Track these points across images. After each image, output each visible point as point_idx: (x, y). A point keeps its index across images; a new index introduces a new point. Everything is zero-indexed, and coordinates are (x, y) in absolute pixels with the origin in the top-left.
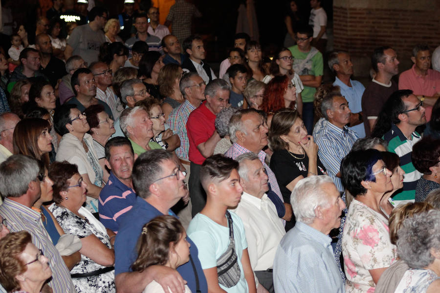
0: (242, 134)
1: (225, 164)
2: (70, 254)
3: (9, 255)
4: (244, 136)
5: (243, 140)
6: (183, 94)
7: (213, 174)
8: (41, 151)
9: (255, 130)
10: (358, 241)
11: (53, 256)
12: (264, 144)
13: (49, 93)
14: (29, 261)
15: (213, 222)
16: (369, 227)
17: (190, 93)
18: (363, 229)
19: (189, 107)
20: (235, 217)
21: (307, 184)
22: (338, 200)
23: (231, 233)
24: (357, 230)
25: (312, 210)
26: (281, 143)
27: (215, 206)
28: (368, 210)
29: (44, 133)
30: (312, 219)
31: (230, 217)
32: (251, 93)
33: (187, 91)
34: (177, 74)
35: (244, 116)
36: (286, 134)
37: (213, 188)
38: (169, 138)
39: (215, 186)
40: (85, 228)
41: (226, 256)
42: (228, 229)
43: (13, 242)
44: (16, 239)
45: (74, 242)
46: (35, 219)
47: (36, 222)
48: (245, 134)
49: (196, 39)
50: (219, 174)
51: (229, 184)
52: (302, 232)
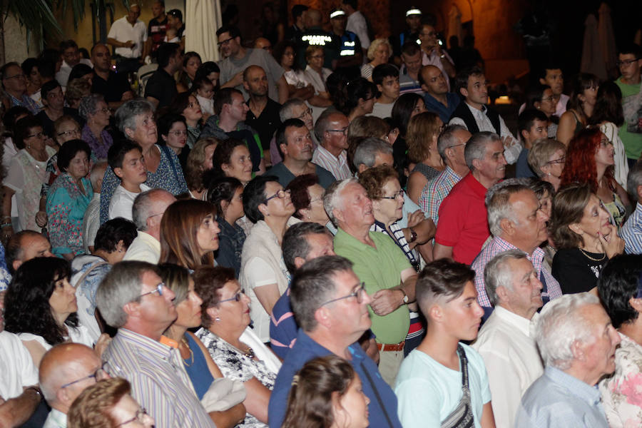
0: (510, 224)
1: (454, 274)
2: (226, 409)
3: (96, 408)
4: (512, 225)
5: (512, 233)
6: (443, 157)
7: (437, 291)
8: (202, 250)
9: (531, 218)
10: (620, 397)
11: (187, 413)
12: (543, 239)
13: (243, 158)
14: (124, 420)
15: (437, 363)
16: (637, 376)
17: (453, 156)
18: (627, 379)
19: (452, 178)
20: (471, 353)
21: (557, 308)
22: (608, 329)
23: (465, 379)
24: (618, 381)
25: (567, 347)
26: (572, 236)
27: (440, 339)
28: (637, 350)
29: (207, 222)
30: (568, 363)
31: (463, 355)
32: (542, 159)
33: (448, 153)
34: (435, 127)
35: (513, 195)
36: (578, 222)
37: (437, 312)
38: (419, 224)
39: (440, 308)
40: (241, 368)
41: (456, 415)
42: (459, 374)
43: (102, 391)
44: (107, 387)
45: (233, 391)
46: (163, 357)
47: (165, 361)
48: (514, 223)
49: (474, 74)
50: (446, 290)
51: (462, 305)
52: (554, 382)
